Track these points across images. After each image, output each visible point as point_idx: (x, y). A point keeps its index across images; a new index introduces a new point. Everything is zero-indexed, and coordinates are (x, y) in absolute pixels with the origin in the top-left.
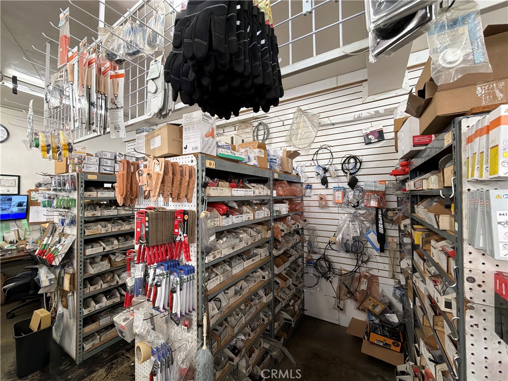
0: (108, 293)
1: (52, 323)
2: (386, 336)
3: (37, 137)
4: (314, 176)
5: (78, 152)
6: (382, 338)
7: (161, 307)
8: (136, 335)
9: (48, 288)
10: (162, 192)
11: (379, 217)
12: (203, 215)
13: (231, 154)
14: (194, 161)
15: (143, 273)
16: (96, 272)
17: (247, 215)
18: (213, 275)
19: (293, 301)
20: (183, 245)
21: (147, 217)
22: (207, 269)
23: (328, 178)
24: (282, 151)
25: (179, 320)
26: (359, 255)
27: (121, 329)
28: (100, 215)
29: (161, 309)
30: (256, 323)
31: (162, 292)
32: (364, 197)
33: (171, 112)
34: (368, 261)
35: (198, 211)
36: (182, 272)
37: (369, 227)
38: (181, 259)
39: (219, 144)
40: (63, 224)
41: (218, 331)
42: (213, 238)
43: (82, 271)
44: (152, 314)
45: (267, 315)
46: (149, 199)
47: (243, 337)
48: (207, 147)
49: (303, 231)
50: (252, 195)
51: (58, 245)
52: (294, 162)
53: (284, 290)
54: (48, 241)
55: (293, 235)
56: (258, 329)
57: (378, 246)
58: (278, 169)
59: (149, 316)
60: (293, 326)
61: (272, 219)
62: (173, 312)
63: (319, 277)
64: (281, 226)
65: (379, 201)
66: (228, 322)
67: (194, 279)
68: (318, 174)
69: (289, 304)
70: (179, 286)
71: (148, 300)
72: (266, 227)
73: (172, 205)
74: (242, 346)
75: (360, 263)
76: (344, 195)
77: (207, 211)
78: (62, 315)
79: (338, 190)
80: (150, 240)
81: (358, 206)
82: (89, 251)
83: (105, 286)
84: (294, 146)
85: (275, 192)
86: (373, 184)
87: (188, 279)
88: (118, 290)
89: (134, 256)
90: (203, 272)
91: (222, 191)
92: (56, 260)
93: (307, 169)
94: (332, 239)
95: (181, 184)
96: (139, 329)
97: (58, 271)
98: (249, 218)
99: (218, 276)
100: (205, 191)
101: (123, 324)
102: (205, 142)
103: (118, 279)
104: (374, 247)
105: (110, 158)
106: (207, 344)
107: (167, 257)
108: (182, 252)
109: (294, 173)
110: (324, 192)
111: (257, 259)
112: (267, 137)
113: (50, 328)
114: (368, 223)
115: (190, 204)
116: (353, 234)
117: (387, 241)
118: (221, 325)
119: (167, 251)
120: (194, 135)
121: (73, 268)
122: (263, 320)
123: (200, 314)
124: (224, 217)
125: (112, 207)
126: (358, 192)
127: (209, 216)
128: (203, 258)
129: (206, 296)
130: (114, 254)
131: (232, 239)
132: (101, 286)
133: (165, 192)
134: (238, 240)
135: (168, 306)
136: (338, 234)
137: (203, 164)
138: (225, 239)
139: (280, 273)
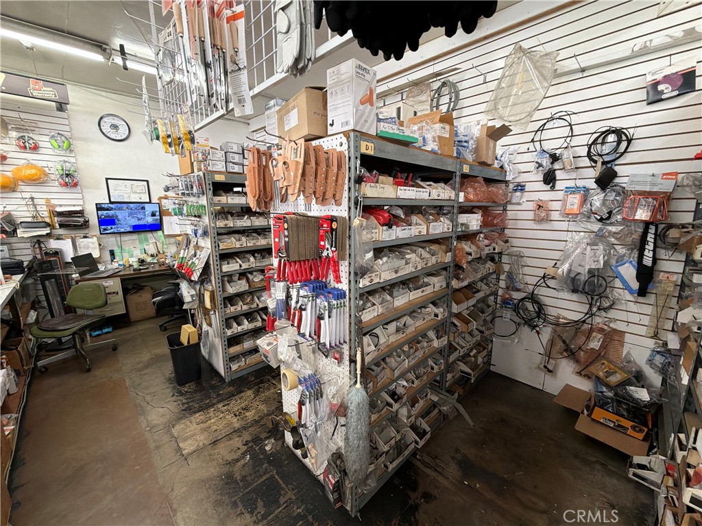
0: (249, 316)
1: (200, 339)
2: (622, 416)
3: (156, 126)
4: (533, 169)
5: (201, 145)
6: (615, 418)
7: (307, 334)
8: (280, 361)
9: (191, 304)
10: (302, 190)
11: (649, 239)
12: (356, 222)
13: (398, 132)
14: (344, 144)
15: (284, 294)
16: (235, 292)
17: (418, 228)
18: (369, 305)
19: (475, 351)
20: (332, 262)
21: (286, 224)
22: (361, 295)
23: (557, 172)
24: (479, 127)
25: (328, 351)
26: (596, 297)
27: (265, 353)
28: (232, 226)
29: (308, 336)
30: (422, 370)
31: (308, 317)
32: (623, 203)
33: (310, 63)
34: (610, 307)
35: (350, 218)
36: (331, 296)
37: (624, 255)
38: (328, 280)
39: (381, 117)
40: (196, 236)
41: (374, 371)
42: (370, 255)
43: (221, 289)
44: (297, 341)
45: (438, 363)
46: (286, 203)
47: (405, 384)
48: (363, 121)
49: (500, 258)
50: (427, 197)
51: (195, 259)
52: (498, 147)
53: (463, 335)
54: (184, 254)
55: (485, 262)
56: (425, 378)
57: (635, 285)
58: (470, 157)
59: (294, 343)
60: (472, 381)
61: (454, 236)
62: (321, 342)
63: (519, 324)
64: (467, 247)
65: (654, 211)
66: (386, 363)
67: (345, 306)
68: (540, 165)
69: (469, 354)
70: (327, 312)
71: (292, 325)
72: (444, 247)
73: (315, 210)
74: (403, 393)
75: (595, 309)
76: (585, 200)
77: (362, 217)
78: (207, 333)
79: (573, 193)
80: (291, 252)
81: (608, 218)
82: (226, 268)
83: (245, 307)
84: (501, 118)
85: (462, 195)
86: (649, 179)
87: (337, 304)
88: (259, 314)
89: (274, 274)
90: (356, 298)
91: (383, 190)
92: (195, 274)
93: (519, 158)
94: (551, 272)
95: (326, 178)
96: (284, 355)
97: (198, 287)
98: (420, 232)
99: (376, 307)
100: (360, 188)
101: (268, 348)
102: (360, 112)
103: (258, 302)
104: (627, 287)
105: (236, 151)
106: (361, 383)
107: (312, 277)
108: (331, 272)
109: (496, 165)
110: (546, 196)
111: (428, 290)
112: (454, 106)
113: (198, 344)
114: (622, 248)
115: (340, 208)
116: (589, 264)
117: (656, 279)
118: (377, 364)
119: (311, 270)
120: (344, 102)
121: (212, 285)
122: (432, 368)
123: (353, 347)
124: (385, 228)
125: (244, 216)
126: (614, 194)
127: (364, 224)
128: (356, 281)
129: (360, 329)
130: (251, 273)
131: (395, 260)
132: (241, 307)
133: (307, 189)
134: (403, 262)
135: (315, 335)
136: (562, 264)
137: (357, 148)
138: (385, 259)
139: (460, 313)
